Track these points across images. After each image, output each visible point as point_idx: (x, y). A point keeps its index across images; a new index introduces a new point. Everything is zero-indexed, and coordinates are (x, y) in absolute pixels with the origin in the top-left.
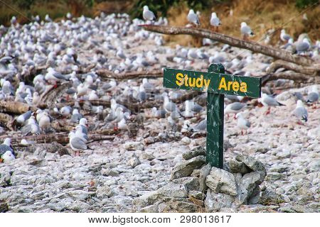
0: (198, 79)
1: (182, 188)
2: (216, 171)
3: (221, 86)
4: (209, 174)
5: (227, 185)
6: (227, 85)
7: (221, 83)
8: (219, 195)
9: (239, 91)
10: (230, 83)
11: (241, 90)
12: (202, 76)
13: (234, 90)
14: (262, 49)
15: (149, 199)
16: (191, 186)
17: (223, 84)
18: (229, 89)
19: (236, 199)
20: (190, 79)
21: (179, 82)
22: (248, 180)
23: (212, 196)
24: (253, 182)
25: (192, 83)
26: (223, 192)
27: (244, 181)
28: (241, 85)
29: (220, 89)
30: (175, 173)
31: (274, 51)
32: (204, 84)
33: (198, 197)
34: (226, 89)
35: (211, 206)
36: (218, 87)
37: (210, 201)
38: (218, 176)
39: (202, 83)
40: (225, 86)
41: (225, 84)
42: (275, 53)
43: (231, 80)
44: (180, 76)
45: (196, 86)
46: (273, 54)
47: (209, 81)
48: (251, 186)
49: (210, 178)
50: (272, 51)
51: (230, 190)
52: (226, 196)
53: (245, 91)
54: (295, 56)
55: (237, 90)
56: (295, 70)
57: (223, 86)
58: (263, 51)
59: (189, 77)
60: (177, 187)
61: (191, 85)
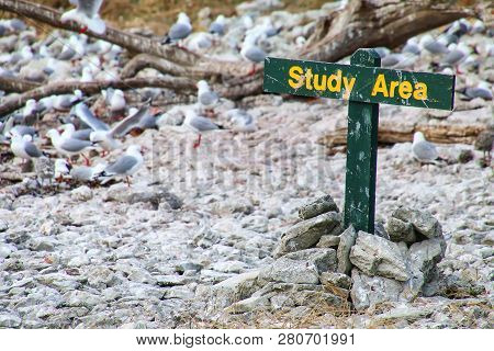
0: (332, 77)
1: (310, 268)
2: (366, 238)
3: (376, 89)
4: (355, 243)
5: (391, 263)
6: (388, 88)
7: (378, 84)
8: (376, 280)
9: (412, 98)
10: (394, 84)
11: (416, 96)
12: (340, 72)
13: (402, 95)
14: (107, 33)
15: (240, 287)
16: (324, 265)
17: (380, 86)
18: (392, 95)
19: (406, 287)
20: (317, 76)
21: (295, 81)
22: (421, 254)
23: (363, 282)
24: (430, 258)
25: (320, 84)
26: (382, 275)
27: (413, 256)
28: (416, 87)
29: (373, 94)
30: (288, 241)
31: (130, 37)
32: (343, 85)
33: (341, 284)
34: (386, 95)
35: (363, 299)
36: (371, 91)
37: (361, 290)
38: (371, 247)
39: (339, 83)
40: (384, 90)
41: (384, 84)
42: (131, 42)
43: (396, 79)
44: (296, 72)
45: (327, 89)
46: (128, 43)
47: (354, 80)
48: (426, 264)
49: (357, 250)
50: (126, 38)
51: (396, 271)
52: (388, 282)
53: (424, 98)
54: (166, 47)
55: (407, 97)
56: (171, 73)
57: (381, 90)
58: (109, 37)
59: (313, 73)
60: (300, 266)
61: (317, 87)
